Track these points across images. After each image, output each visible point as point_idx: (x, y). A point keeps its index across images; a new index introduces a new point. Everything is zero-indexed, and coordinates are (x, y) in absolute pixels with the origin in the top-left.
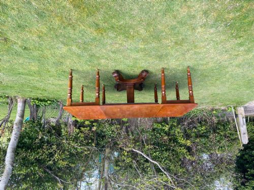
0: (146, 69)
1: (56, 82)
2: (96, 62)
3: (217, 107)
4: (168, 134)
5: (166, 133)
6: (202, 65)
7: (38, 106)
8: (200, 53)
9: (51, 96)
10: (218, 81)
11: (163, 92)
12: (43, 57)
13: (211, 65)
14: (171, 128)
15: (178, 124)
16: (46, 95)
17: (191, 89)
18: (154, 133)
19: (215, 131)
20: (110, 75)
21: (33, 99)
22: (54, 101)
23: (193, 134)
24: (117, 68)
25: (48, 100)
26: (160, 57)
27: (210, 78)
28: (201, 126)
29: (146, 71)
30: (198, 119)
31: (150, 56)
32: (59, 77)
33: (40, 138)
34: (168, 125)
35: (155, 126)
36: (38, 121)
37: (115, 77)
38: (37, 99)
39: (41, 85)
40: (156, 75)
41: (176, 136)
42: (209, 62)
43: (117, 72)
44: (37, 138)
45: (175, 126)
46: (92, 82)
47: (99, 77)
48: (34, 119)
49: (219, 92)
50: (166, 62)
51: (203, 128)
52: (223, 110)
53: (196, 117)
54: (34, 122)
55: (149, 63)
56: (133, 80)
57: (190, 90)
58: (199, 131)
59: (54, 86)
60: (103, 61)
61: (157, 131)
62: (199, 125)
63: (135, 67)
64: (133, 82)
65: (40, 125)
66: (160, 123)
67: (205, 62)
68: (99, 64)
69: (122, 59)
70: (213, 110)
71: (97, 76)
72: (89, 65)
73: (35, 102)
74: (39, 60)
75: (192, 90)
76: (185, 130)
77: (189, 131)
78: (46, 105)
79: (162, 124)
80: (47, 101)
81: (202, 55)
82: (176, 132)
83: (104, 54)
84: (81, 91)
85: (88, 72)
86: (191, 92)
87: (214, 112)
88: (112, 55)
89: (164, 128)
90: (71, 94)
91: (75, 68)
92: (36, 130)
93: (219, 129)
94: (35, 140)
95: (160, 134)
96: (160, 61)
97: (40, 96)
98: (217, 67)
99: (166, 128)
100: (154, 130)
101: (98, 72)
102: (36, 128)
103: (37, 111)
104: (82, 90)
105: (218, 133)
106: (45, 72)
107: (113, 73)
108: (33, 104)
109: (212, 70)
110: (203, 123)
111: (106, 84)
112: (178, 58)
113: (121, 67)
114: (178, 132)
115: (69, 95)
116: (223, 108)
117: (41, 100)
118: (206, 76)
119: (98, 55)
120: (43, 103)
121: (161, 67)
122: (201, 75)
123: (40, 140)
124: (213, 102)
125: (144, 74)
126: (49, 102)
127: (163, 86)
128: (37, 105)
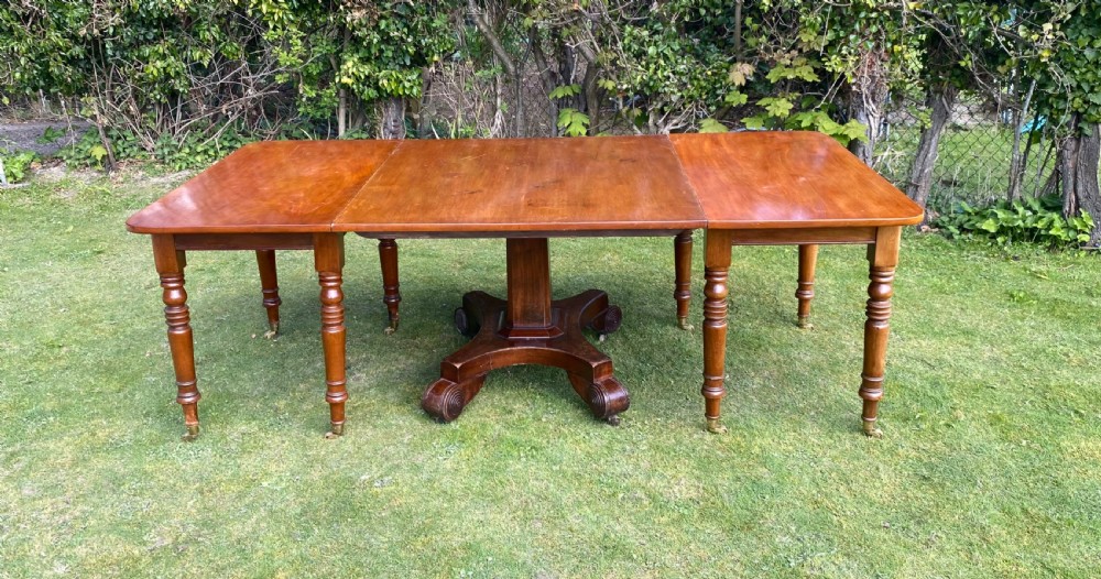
0: (436, 427)
1: (951, 350)
2: (724, 480)
3: (84, 179)
4: (347, 38)
5: (357, 42)
6: (114, 447)
7: (1053, 203)
8: (114, 527)
9: (976, 260)
10: (51, 335)
11: (333, 294)
12: (1035, 524)
13: (62, 449)
14: (330, 67)
15: (289, 90)
16: (1008, 270)
17: (177, 312)
18: (417, 45)
19: (94, 46)
20: (643, 394)
21: (1077, 245)
22: (962, 229)
23: (211, 33)
24: (600, 435)
25: (993, 237)
26: (345, 505)
27: (89, 360)
28: (168, 77)
29: (433, 414)
30: (188, 113)
31: (404, 517)
32: (935, 384)
33: (1048, 27)
34: (345, 86)
35: (410, 82)
36: (1055, 122)
37: (611, 386)
38: (1055, 244)
39: (1037, 331)
40: (383, 385)
41: (302, 27)
42: (75, 464)
43: (600, 414)
44: (1065, 25)
45: (309, 79)
46: (746, 344)
47: (704, 390)
48: (1079, 135)
49: (56, 270)
50: (316, 475)
51: (154, 68)
52: (56, 160)
53: (194, 128)
54: (1078, 116)
55: (416, 469)
56: (513, 361)
57: (182, 303)
58: (176, 51)
59: (964, 322)
60: (682, 485)
61: (400, 51)
62: (179, 86)
63: (500, 439)
64: (513, 353)
65: (1041, 102)
66: (384, 97)
67: (99, 463)
68: (705, 465)
69: (567, 499)
70: (109, 163)
71: (716, 392)
72: (764, 460)
73: (1067, 228)
74: (1062, 502)
75: (170, 304)
76: (252, 59)
77: (234, 48)
78: (1008, 207)
79: (371, 93)
80: (1002, 231)
81: (106, 512)
82: (298, 46)
83: (673, 534)
84: (809, 294)
85: (771, 410)
86: (175, 295)
87: (99, 152)
88: (625, 529)
89: (366, 70)
90: (874, 295)
91: (847, 441)
92: (1068, 68)
93: (72, 61)
94: (1075, 13)
95: (386, 39)
96: (351, 481)
97: (1040, 261)
98: (31, 429)
99: (351, 67)
100: (420, 60)
101: (710, 412)
102: (1068, 80)
103: (1057, 174)
104: (802, 302)
105: (74, 38)
106: (1017, 420)
107: (623, 406)
108: (1077, 215)
109: (64, 410)
110: (156, 95)
111: (671, 331)
112: (241, 496)
113: (577, 440)
114: (288, 47)
115: (884, 289)
116: (56, 173)
117: (1033, 235)
118: (109, 371)
119: (711, 528)
120: (1023, 219)
121: (347, 443)
122: (136, 376)
123: (1045, 16)
124: (103, 208)
125: (446, 398)
126: (989, 226)
127: (334, 331)
128: (1058, 208)
